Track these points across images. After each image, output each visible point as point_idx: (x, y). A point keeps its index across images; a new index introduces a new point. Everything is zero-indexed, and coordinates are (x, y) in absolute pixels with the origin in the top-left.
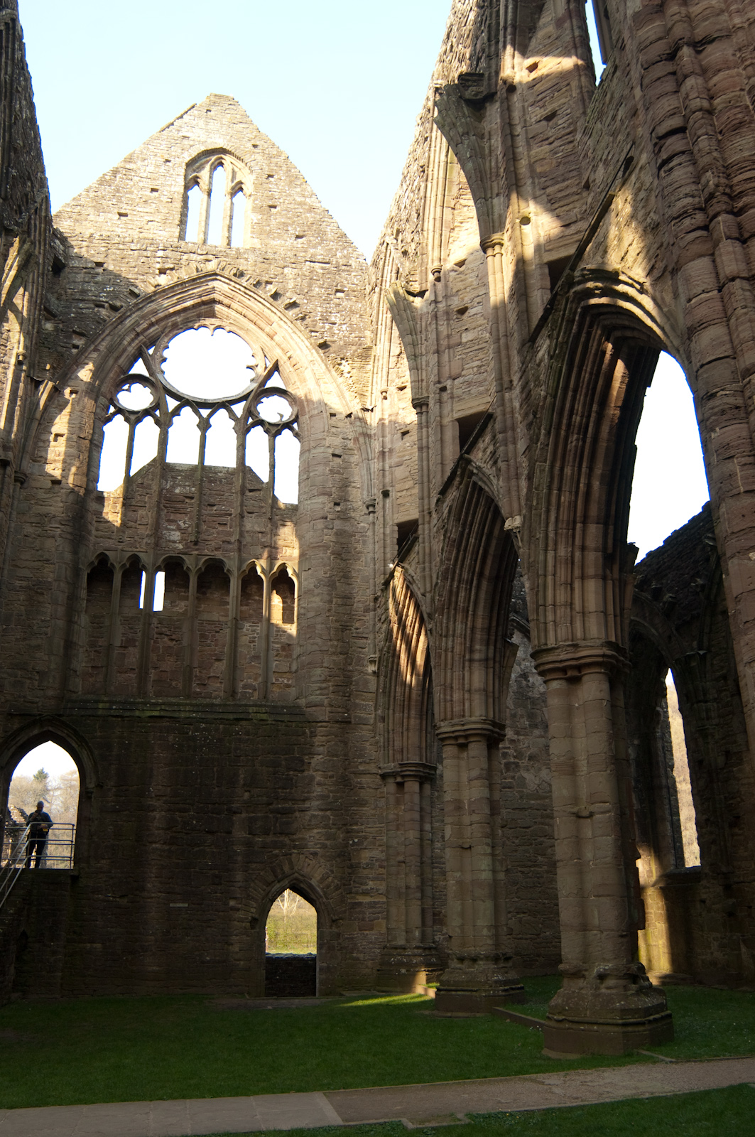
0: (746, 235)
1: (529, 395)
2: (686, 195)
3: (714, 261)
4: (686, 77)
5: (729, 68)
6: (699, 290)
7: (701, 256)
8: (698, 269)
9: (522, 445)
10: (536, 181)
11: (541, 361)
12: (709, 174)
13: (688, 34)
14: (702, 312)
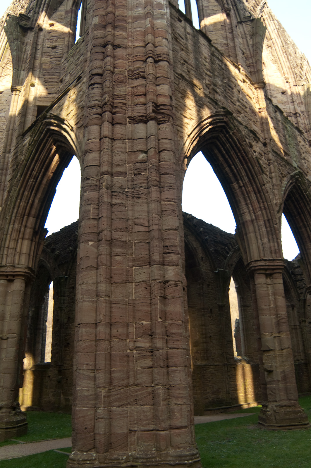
0: (114, 123)
1: (16, 157)
2: (97, 100)
3: (101, 128)
4: (107, 56)
5: (123, 60)
6: (93, 137)
7: (96, 125)
8: (94, 129)
9: (9, 178)
10: (41, 71)
11: (25, 145)
12: (107, 95)
13: (112, 41)
14: (92, 146)
